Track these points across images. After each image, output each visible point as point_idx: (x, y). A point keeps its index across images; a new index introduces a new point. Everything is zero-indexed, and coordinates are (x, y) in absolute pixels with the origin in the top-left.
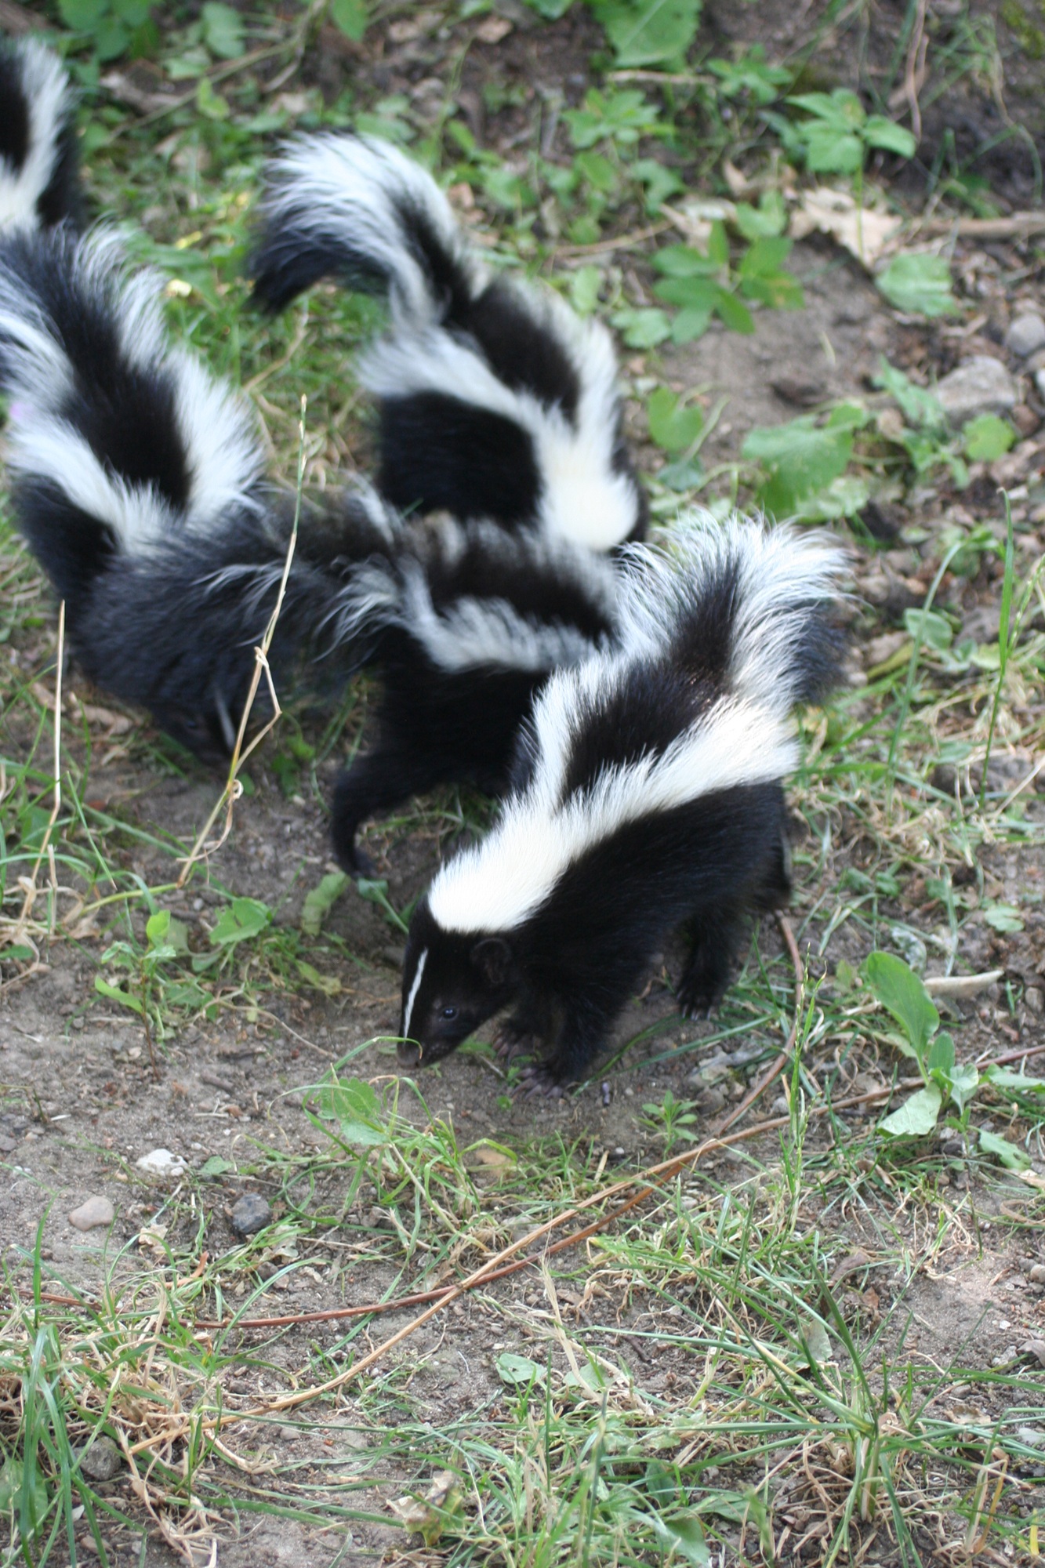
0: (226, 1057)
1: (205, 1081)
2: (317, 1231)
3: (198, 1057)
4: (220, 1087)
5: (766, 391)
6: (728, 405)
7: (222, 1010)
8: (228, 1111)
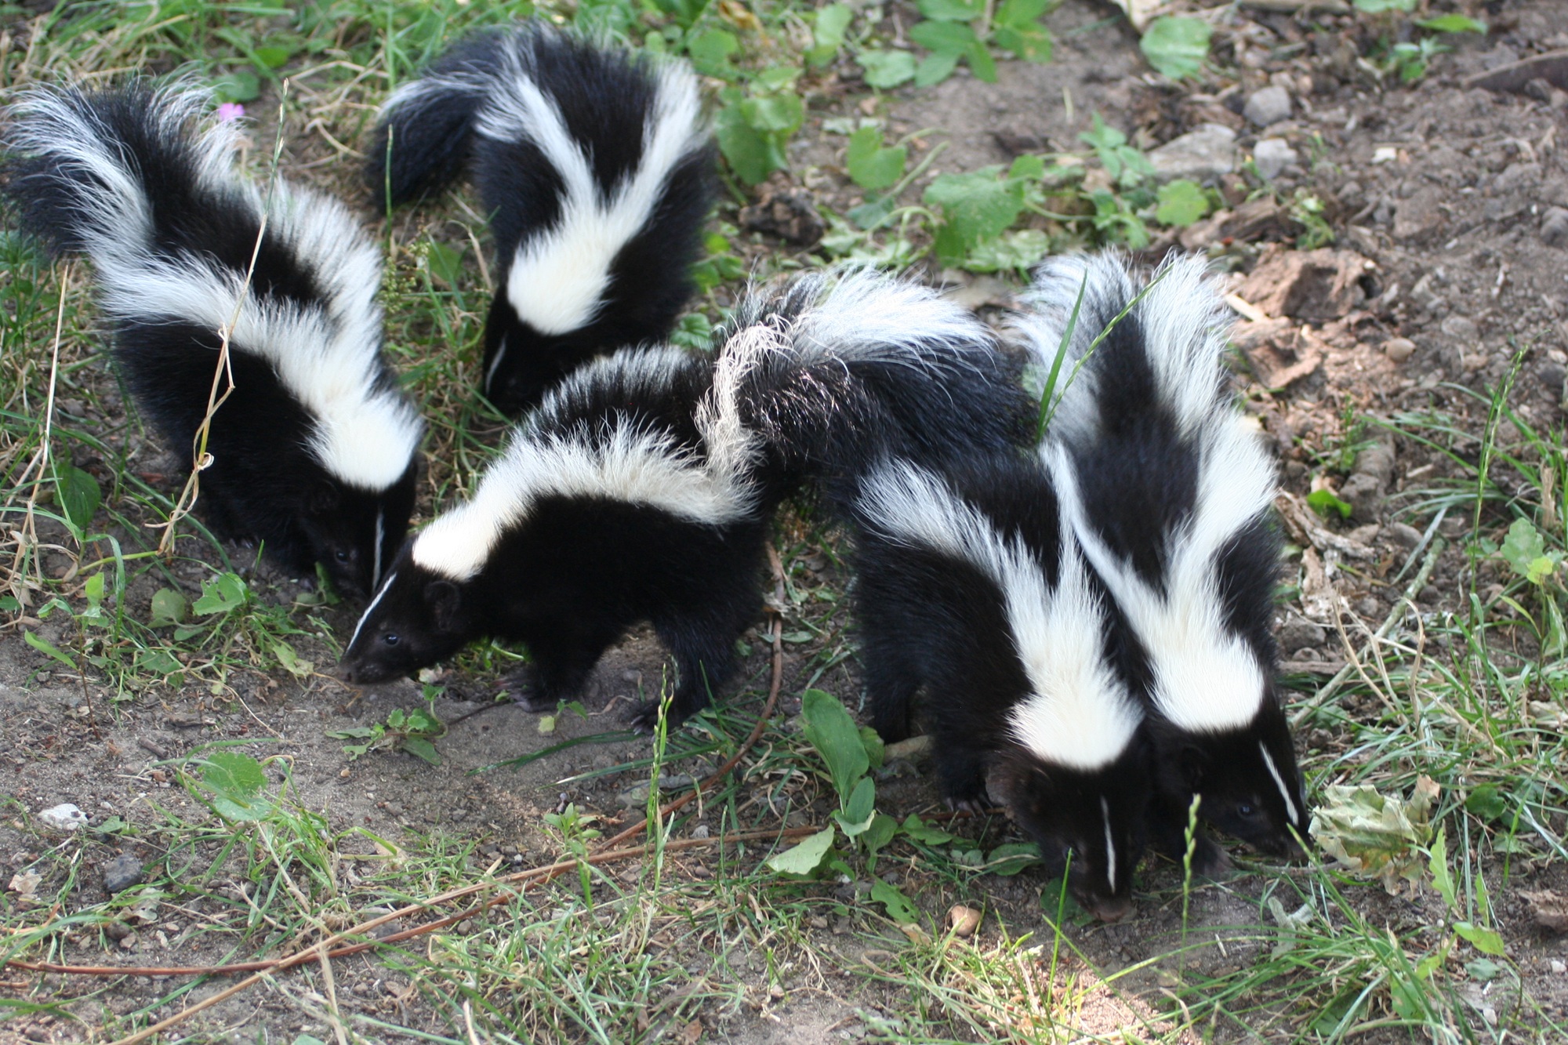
0: (174, 725)
1: (142, 746)
2: (182, 899)
3: (148, 722)
4: (154, 752)
5: (988, 139)
6: (945, 149)
7: (188, 681)
8: (152, 776)
